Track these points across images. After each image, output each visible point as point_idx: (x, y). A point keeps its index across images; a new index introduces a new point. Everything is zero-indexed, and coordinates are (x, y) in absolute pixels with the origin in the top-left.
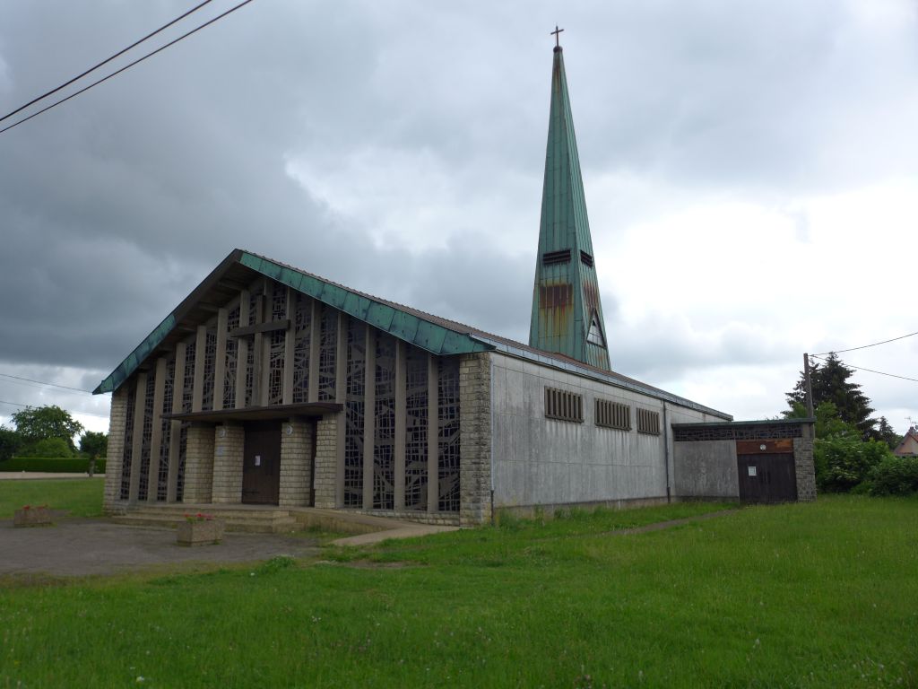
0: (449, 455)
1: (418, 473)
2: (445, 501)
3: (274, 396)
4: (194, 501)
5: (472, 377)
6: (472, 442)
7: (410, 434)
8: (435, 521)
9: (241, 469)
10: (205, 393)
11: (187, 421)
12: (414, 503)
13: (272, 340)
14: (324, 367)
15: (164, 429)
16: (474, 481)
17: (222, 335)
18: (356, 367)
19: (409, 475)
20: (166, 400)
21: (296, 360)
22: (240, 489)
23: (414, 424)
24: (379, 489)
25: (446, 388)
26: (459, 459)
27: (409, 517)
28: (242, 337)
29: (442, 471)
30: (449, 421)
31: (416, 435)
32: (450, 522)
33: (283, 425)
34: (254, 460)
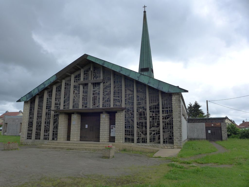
0: (167, 125)
1: (155, 131)
2: (166, 140)
3: (94, 105)
4: (62, 140)
5: (177, 100)
6: (178, 121)
7: (151, 118)
8: (164, 147)
9: (80, 129)
10: (64, 103)
11: (56, 112)
12: (153, 141)
13: (93, 86)
14: (115, 96)
15: (46, 115)
16: (179, 134)
17: (72, 83)
18: (129, 96)
19: (151, 132)
20: (47, 105)
21: (103, 93)
22: (79, 136)
23: (153, 115)
24: (139, 136)
25: (165, 104)
26: (172, 127)
27: (153, 146)
28: (82, 84)
29: (164, 130)
30: (166, 114)
31: (154, 119)
32: (170, 147)
33: (101, 114)
34: (85, 126)
